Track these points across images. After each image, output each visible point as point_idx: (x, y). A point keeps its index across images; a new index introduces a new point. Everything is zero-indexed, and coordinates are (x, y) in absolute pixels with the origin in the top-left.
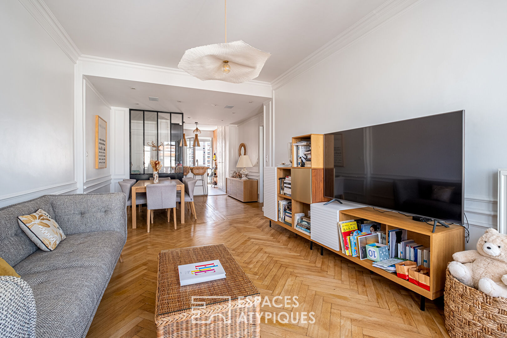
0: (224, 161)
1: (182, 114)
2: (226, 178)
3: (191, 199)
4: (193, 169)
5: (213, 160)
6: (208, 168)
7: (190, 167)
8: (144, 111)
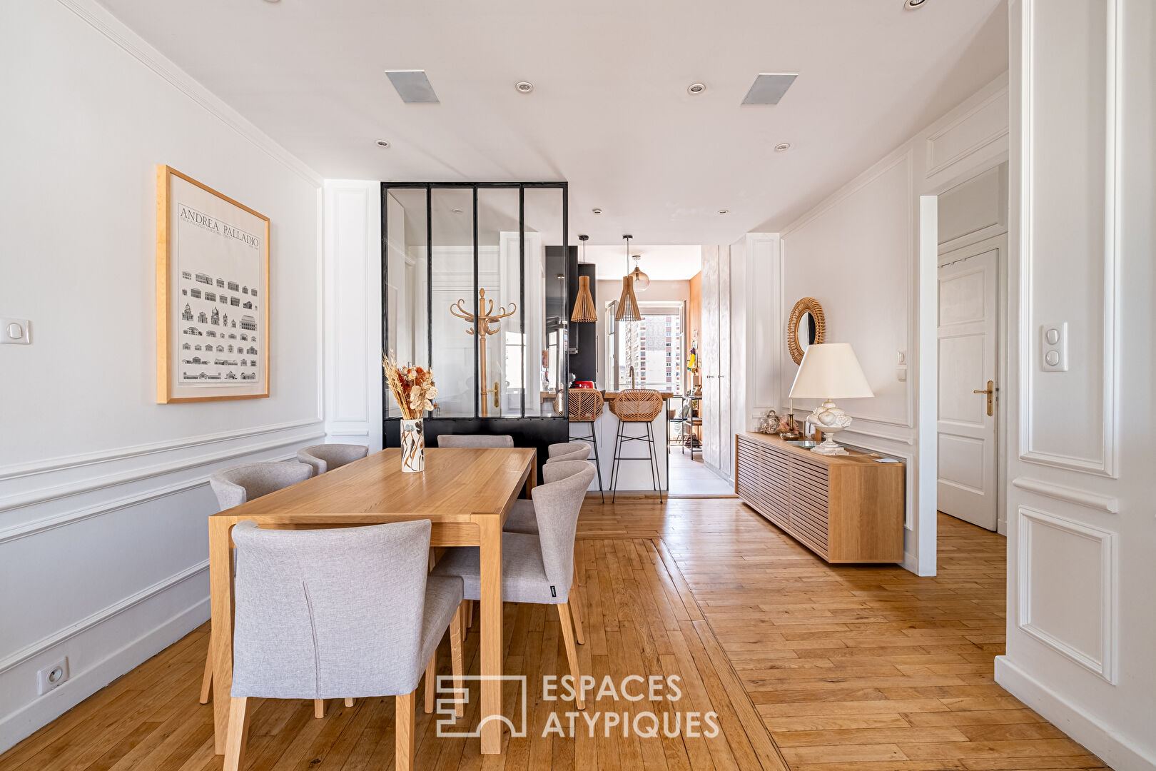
0: (725, 371)
1: (564, 185)
2: (737, 437)
3: (553, 588)
4: (613, 399)
5: (687, 368)
6: (666, 397)
7: (603, 393)
8: (429, 186)
